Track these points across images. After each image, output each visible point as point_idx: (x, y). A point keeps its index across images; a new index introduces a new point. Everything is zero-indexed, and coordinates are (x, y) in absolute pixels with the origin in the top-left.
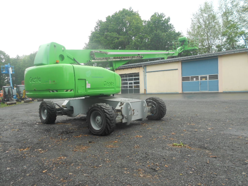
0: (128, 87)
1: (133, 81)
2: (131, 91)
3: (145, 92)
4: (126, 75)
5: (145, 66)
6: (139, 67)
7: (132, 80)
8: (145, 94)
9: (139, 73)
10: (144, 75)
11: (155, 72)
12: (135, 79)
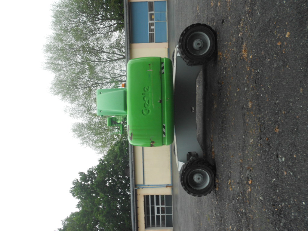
0: (162, 215)
1: (154, 207)
2: (169, 210)
3: (169, 187)
4: (147, 219)
5: (136, 185)
6: (136, 195)
7: (153, 209)
8: (172, 186)
9: (144, 196)
10: (148, 188)
11: (145, 172)
12: (153, 203)
